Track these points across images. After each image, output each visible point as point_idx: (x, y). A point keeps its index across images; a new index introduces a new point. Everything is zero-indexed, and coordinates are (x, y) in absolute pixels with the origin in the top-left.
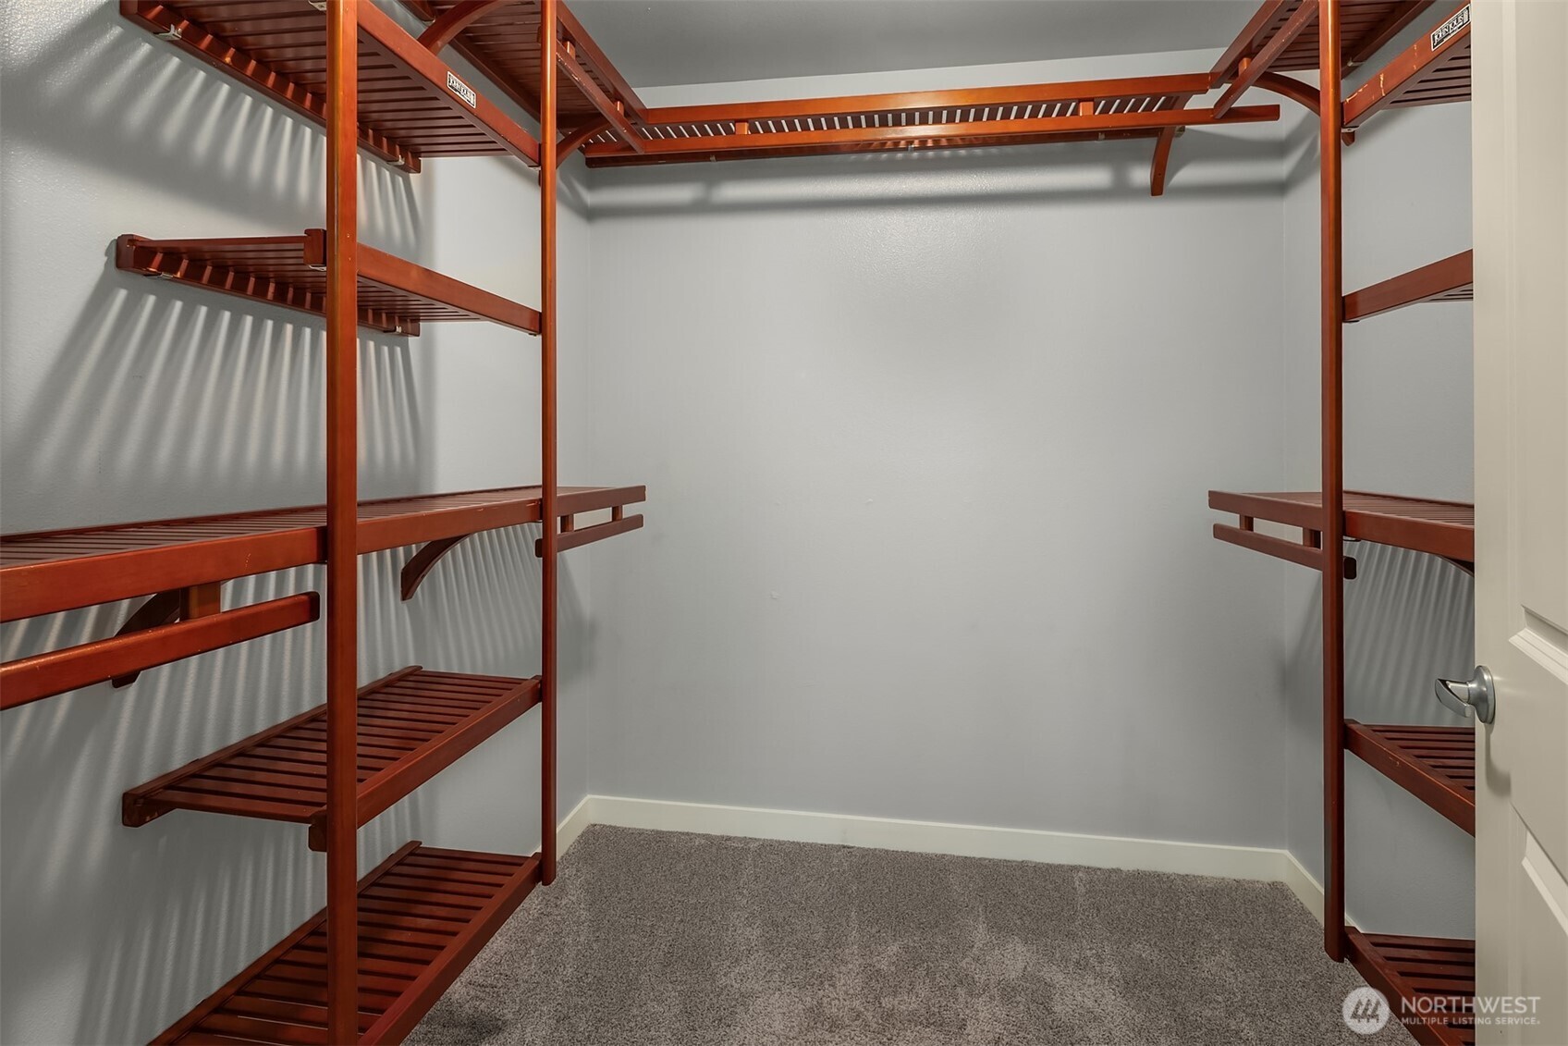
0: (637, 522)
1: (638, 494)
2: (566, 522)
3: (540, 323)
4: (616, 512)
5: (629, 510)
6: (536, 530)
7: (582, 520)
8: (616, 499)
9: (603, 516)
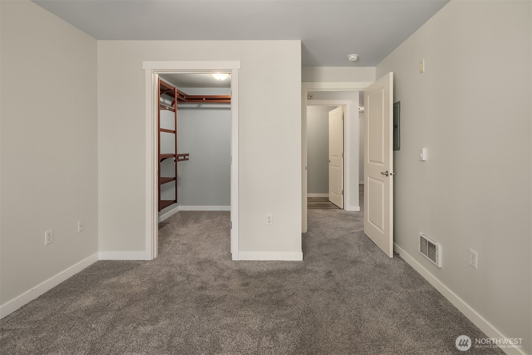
0: (188, 159)
1: (188, 155)
2: (178, 158)
3: (175, 132)
4: (184, 157)
5: (186, 157)
6: (174, 158)
7: (180, 158)
8: (185, 155)
9: (183, 158)
